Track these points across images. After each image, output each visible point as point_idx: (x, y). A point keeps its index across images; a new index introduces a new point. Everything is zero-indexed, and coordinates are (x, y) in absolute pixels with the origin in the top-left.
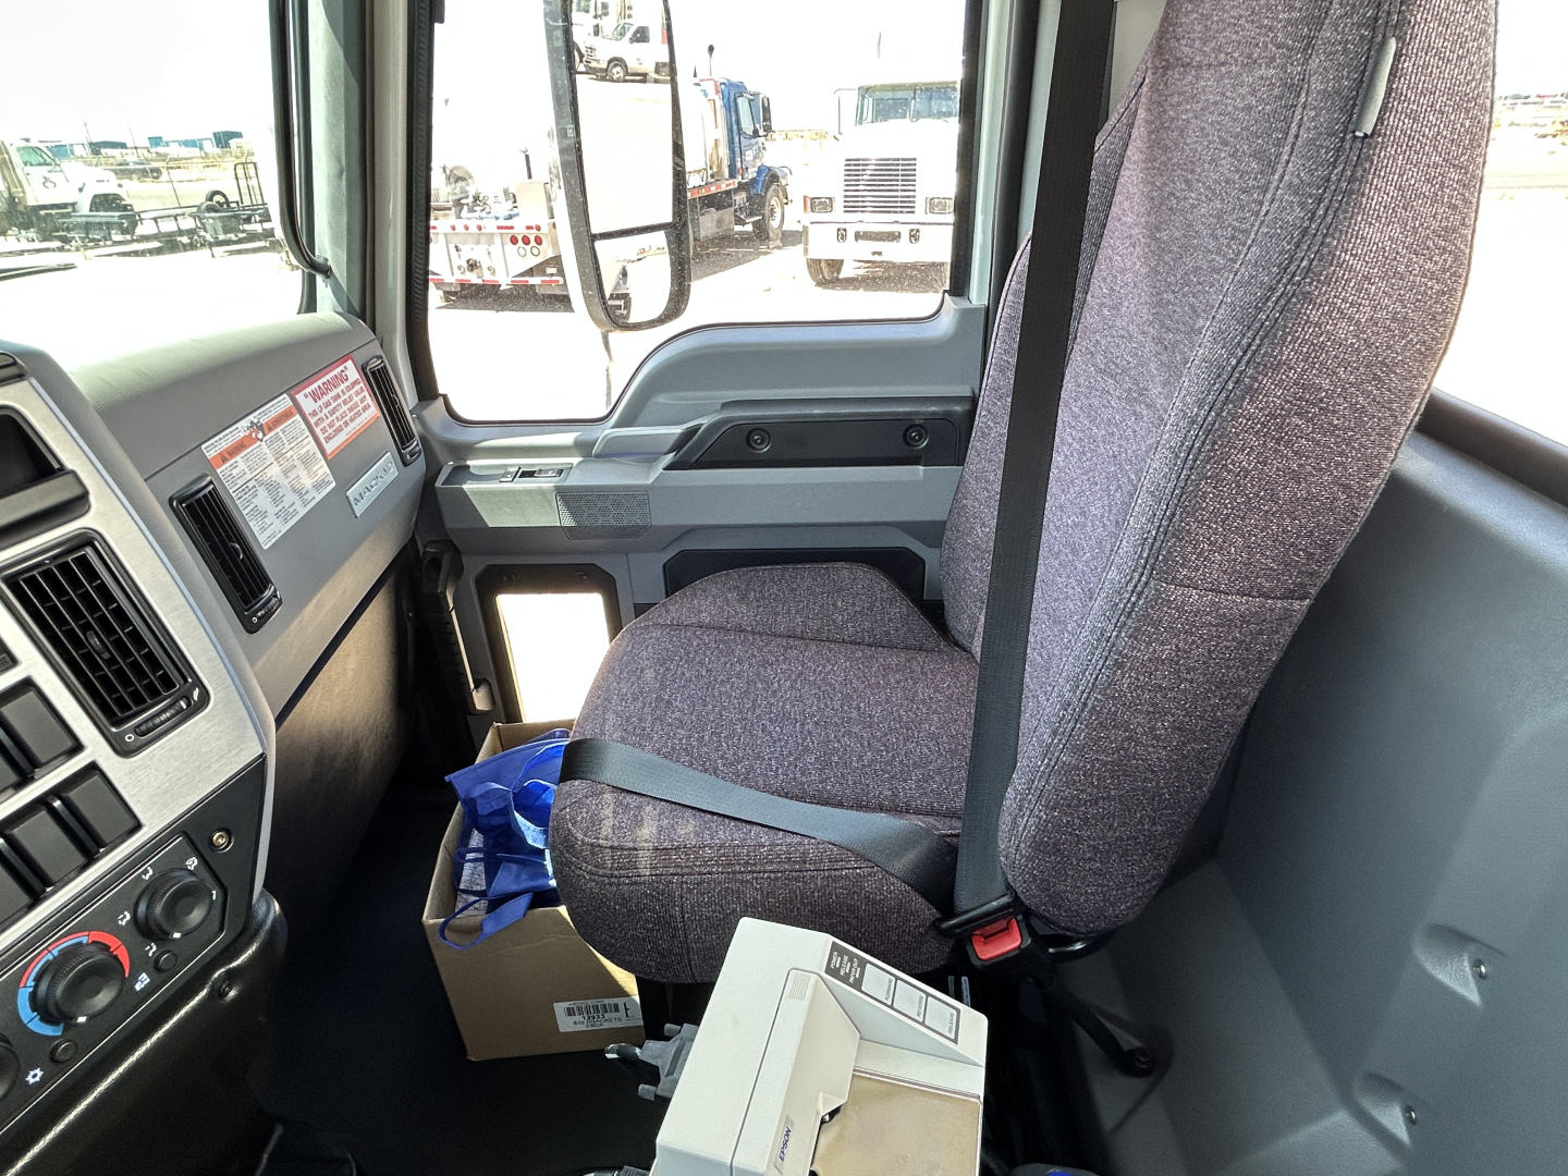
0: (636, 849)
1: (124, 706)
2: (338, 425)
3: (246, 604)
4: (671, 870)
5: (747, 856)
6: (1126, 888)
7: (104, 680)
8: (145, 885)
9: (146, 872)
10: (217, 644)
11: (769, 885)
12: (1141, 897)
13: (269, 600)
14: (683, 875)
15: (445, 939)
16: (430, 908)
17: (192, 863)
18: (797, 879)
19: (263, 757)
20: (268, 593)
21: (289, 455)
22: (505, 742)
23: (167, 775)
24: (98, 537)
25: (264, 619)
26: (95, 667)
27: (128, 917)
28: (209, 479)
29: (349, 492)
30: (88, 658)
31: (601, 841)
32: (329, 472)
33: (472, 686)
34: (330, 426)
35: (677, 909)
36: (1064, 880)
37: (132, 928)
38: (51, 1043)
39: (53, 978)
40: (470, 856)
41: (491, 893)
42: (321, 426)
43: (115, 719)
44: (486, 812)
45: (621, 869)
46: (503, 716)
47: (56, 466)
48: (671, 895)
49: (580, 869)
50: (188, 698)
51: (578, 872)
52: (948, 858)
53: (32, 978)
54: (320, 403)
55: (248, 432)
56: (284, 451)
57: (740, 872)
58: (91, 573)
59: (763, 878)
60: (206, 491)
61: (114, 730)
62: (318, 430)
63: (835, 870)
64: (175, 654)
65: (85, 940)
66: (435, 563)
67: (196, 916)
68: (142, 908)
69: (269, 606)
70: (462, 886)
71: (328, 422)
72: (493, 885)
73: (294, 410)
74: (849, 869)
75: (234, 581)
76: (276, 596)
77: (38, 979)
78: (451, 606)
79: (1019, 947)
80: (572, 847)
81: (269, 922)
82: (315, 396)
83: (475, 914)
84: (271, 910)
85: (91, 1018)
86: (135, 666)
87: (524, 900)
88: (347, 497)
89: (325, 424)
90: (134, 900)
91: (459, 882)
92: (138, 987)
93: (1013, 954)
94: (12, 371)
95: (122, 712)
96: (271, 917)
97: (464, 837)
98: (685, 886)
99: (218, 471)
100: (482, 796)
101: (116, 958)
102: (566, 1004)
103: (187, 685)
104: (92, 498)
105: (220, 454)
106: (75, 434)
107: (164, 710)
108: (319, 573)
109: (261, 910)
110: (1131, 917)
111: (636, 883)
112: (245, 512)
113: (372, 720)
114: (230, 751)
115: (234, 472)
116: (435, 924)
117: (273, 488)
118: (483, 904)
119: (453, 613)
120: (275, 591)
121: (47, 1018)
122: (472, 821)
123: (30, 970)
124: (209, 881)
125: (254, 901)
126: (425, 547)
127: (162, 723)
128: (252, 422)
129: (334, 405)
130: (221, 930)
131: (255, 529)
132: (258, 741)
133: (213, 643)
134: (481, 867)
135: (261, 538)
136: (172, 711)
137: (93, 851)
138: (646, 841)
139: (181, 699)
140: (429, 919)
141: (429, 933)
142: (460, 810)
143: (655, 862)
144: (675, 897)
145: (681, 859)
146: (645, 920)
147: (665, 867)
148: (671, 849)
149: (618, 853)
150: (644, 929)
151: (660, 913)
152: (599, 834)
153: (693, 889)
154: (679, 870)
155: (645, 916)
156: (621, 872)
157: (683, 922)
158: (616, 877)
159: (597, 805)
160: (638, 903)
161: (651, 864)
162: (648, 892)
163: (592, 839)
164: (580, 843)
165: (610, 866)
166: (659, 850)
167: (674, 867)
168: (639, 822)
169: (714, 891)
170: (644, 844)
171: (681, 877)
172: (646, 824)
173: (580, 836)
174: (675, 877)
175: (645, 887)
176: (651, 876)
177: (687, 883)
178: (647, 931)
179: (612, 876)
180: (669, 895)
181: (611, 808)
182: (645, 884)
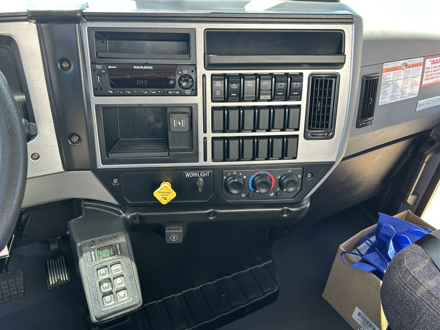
0: (421, 284)
1: (313, 126)
2: (434, 76)
3: (362, 118)
4: (428, 302)
7: (314, 116)
8: (287, 173)
9: (289, 170)
10: (346, 124)
13: (369, 121)
14: (431, 308)
15: (341, 256)
16: (345, 244)
17: (300, 176)
19: (334, 162)
20: (370, 119)
21: (408, 79)
22: (407, 217)
23: (310, 150)
24: (339, 76)
25: (363, 126)
26: (315, 111)
27: (279, 177)
28: (378, 75)
29: (419, 101)
30: (315, 108)
31: (411, 271)
32: (418, 91)
33: (412, 192)
34: (430, 75)
35: (419, 316)
37: (278, 180)
38: (250, 192)
39: (260, 178)
40: (367, 242)
41: (364, 257)
42: (427, 74)
43: (310, 128)
44: (382, 233)
45: (411, 285)
46: (415, 210)
47: (343, 52)
49: (397, 273)
50: (328, 134)
51: (395, 273)
53: (256, 175)
54: (433, 65)
55: (401, 65)
56: (408, 77)
58: (331, 86)
60: (375, 78)
61: (307, 130)
62: (425, 75)
64: (334, 120)
65: (269, 175)
66: (432, 143)
67: (291, 189)
68: (283, 178)
69: (367, 123)
70: (358, 248)
71: (431, 73)
72: (367, 255)
73: (422, 64)
75: (363, 110)
76: (371, 121)
77: (257, 176)
78: (426, 161)
80: (400, 264)
81: (304, 207)
82: (433, 63)
83: (355, 258)
84: (307, 204)
85: (259, 193)
86: (323, 117)
87: (372, 268)
88: (418, 102)
89: (429, 74)
90: (283, 175)
91: (358, 245)
92: (270, 195)
94: (351, 21)
95: (312, 127)
96: (306, 206)
97: (370, 235)
98: (428, 312)
99: (383, 74)
100: (385, 227)
101: (271, 184)
102: (360, 311)
103: (331, 130)
104: (345, 65)
105: (388, 68)
106: (353, 45)
107: (321, 133)
108: (389, 122)
109: (305, 202)
111: (412, 294)
112: (381, 90)
113: (371, 179)
114: (327, 155)
115: (388, 76)
116: (342, 250)
117: (396, 87)
118: (360, 258)
119: (425, 164)
120: (372, 119)
121: (253, 185)
122: (376, 232)
123: (257, 172)
124: (300, 184)
125: (305, 198)
126: (433, 135)
127: (318, 136)
128: (405, 63)
129: (438, 68)
130: (294, 198)
131: (381, 97)
132: (336, 157)
133: (345, 123)
134: (368, 247)
135: (380, 101)
136: (323, 135)
137: (284, 156)
138: (428, 285)
139: (327, 133)
140: (342, 247)
141: (339, 251)
142: (375, 226)
143: (425, 295)
144: (421, 312)
145: (435, 302)
146: (405, 308)
147: (427, 300)
148: (434, 296)
149: (414, 280)
150: (402, 311)
151: (412, 311)
152: (413, 269)
153: (431, 316)
154: (431, 305)
155: (406, 307)
156: (410, 286)
157: (418, 322)
158: (407, 286)
159: (420, 260)
160: (407, 301)
161: (423, 294)
162: (414, 301)
163: (409, 268)
164: (404, 265)
165: (408, 281)
166: (430, 292)
167: (430, 302)
168: (430, 278)
169: (438, 324)
170: (426, 286)
171: (429, 308)
172: (432, 281)
173: (406, 264)
174: (427, 306)
175: (414, 298)
176: (419, 297)
177: (430, 312)
178: (403, 312)
179: (406, 285)
180: (420, 309)
181: (425, 265)
182: (415, 297)
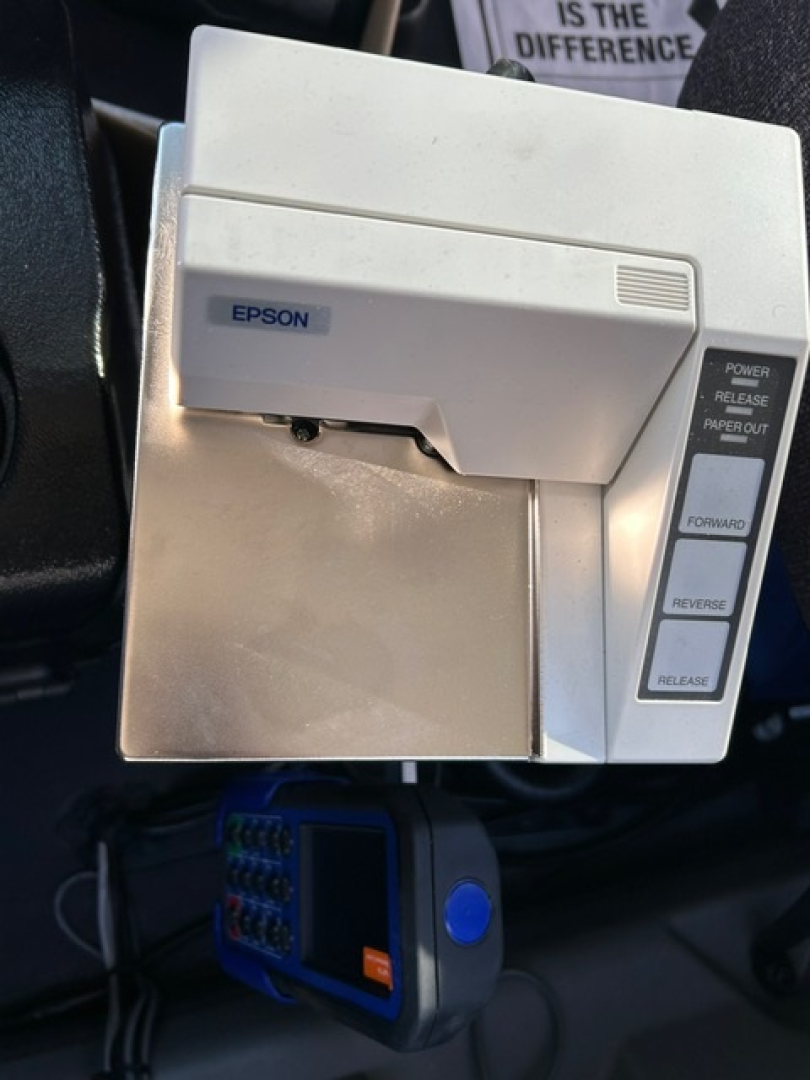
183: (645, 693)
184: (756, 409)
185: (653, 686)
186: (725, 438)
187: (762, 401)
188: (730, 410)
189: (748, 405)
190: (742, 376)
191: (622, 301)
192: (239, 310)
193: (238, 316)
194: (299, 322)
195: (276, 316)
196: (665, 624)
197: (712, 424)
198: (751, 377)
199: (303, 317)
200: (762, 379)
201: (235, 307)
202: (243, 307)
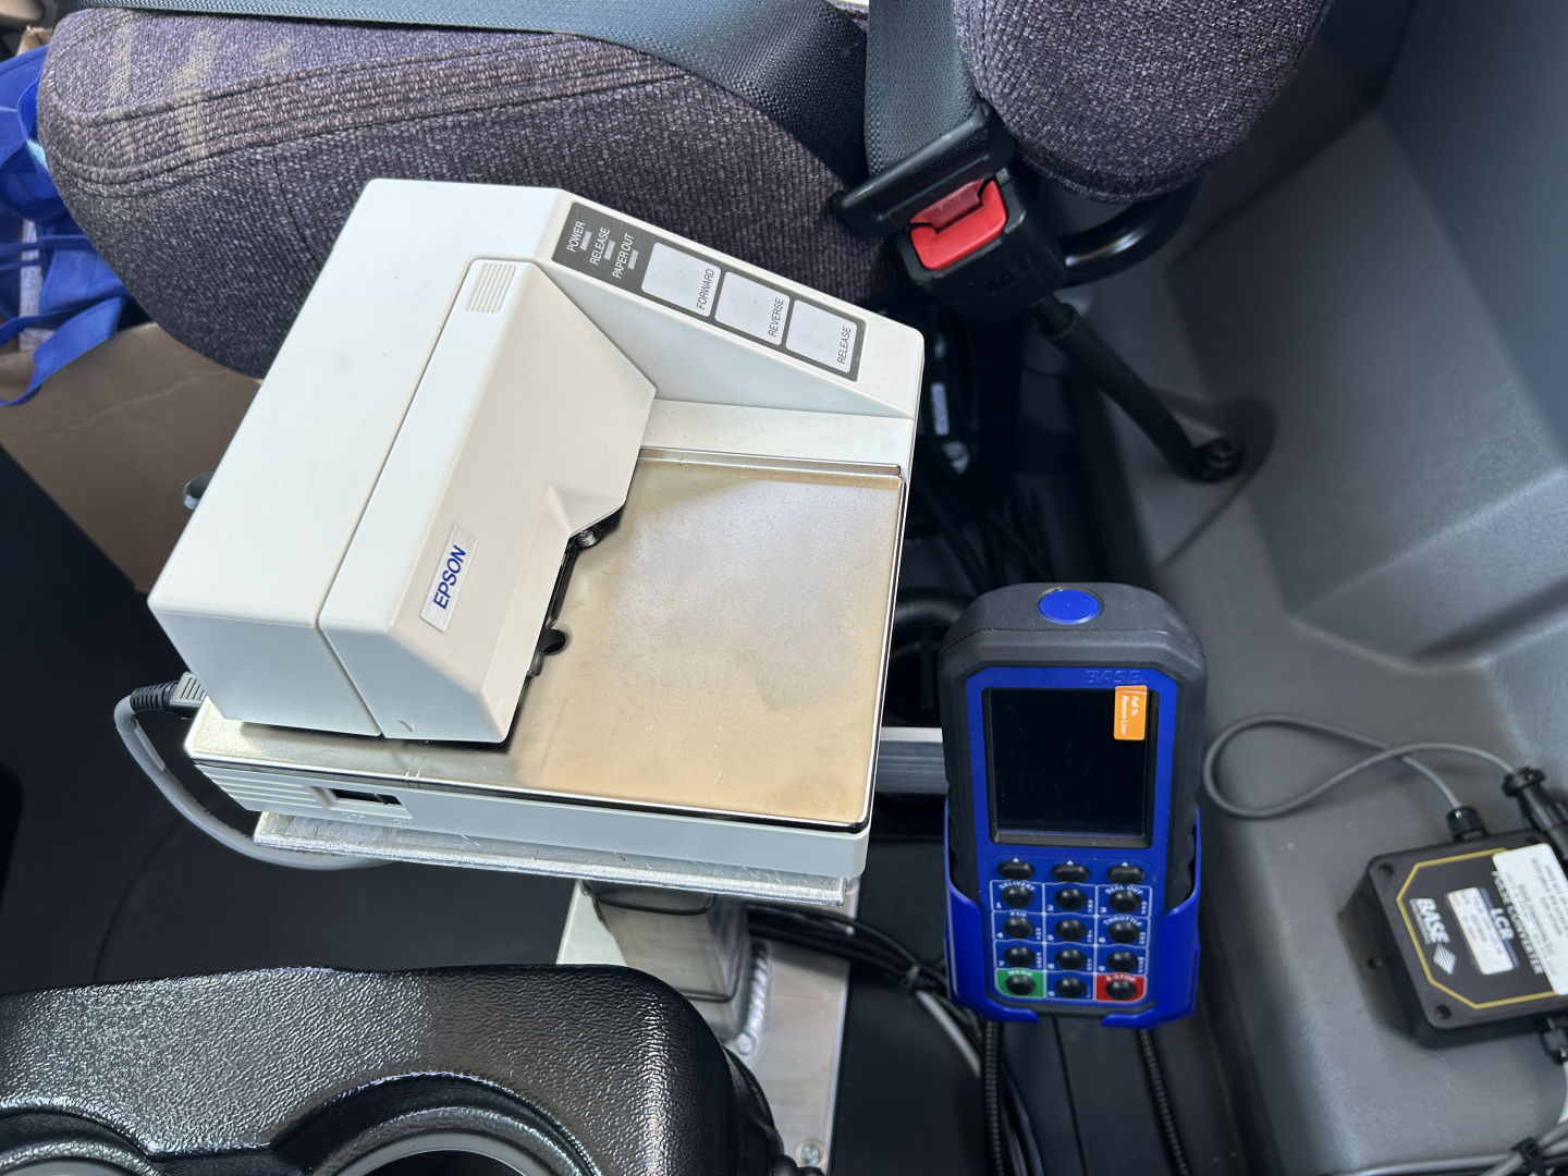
0: (170, 108)
4: (248, 137)
5: (403, 83)
6: (1220, 65)
11: (461, 139)
12: (1249, 91)
14: (273, 144)
18: (518, 120)
31: (110, 111)
35: (284, 220)
36: (1091, 49)
45: (154, 157)
48: (258, 189)
49: (91, 180)
52: (847, 52)
57: (392, 121)
59: (445, 128)
63: (597, 91)
74: (625, 86)
79: (1001, 233)
93: (989, 248)
98: (282, 167)
110: (1228, 138)
111: (186, 180)
138: (190, 88)
143: (213, 125)
144: (270, 194)
145: (264, 109)
146: (235, 258)
147: (235, 133)
148: (240, 92)
149: (142, 125)
150: (243, 280)
151: (255, 236)
152: (106, 98)
153: (303, 170)
154: (263, 134)
155: (231, 250)
156: (154, 162)
157: (308, 249)
158: (149, 176)
159: (103, 49)
160: (206, 222)
161: (206, 132)
162: (215, 193)
163: (95, 111)
164: (76, 127)
165: (132, 155)
166: (217, 98)
167: (254, 128)
168: (178, 58)
169: (348, 170)
170: (185, 94)
171: (270, 149)
172: (192, 59)
173: (73, 114)
174: (259, 150)
175: (205, 182)
176: (212, 156)
177: (285, 159)
178: (250, 282)
179: (142, 176)
180: (256, 191)
181: (128, 48)
182: (203, 176)
183: (852, 375)
184: (611, 237)
185: (846, 368)
186: (631, 266)
187: (604, 233)
188: (608, 256)
189: (606, 243)
190: (580, 242)
191: (499, 310)
192: (438, 600)
193: (443, 603)
194: (460, 556)
195: (450, 573)
196: (789, 346)
197: (617, 272)
198: (583, 235)
199: (457, 551)
200: (586, 228)
201: (435, 601)
202: (437, 594)
